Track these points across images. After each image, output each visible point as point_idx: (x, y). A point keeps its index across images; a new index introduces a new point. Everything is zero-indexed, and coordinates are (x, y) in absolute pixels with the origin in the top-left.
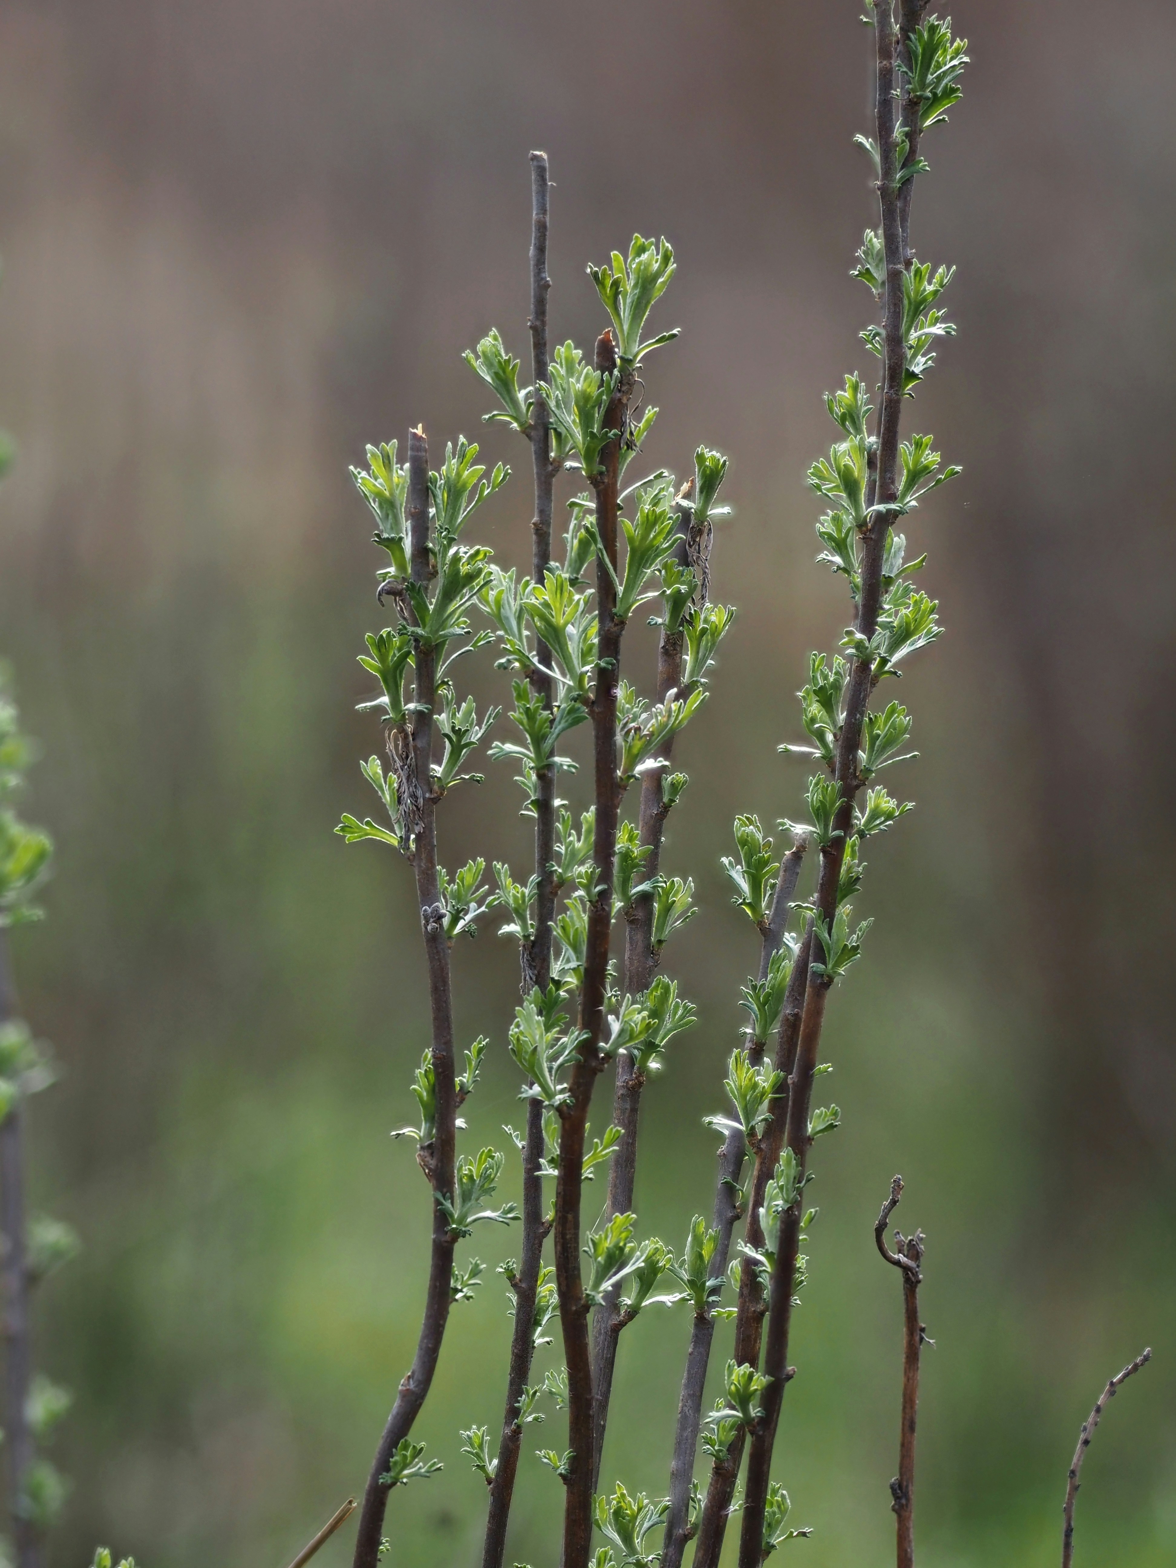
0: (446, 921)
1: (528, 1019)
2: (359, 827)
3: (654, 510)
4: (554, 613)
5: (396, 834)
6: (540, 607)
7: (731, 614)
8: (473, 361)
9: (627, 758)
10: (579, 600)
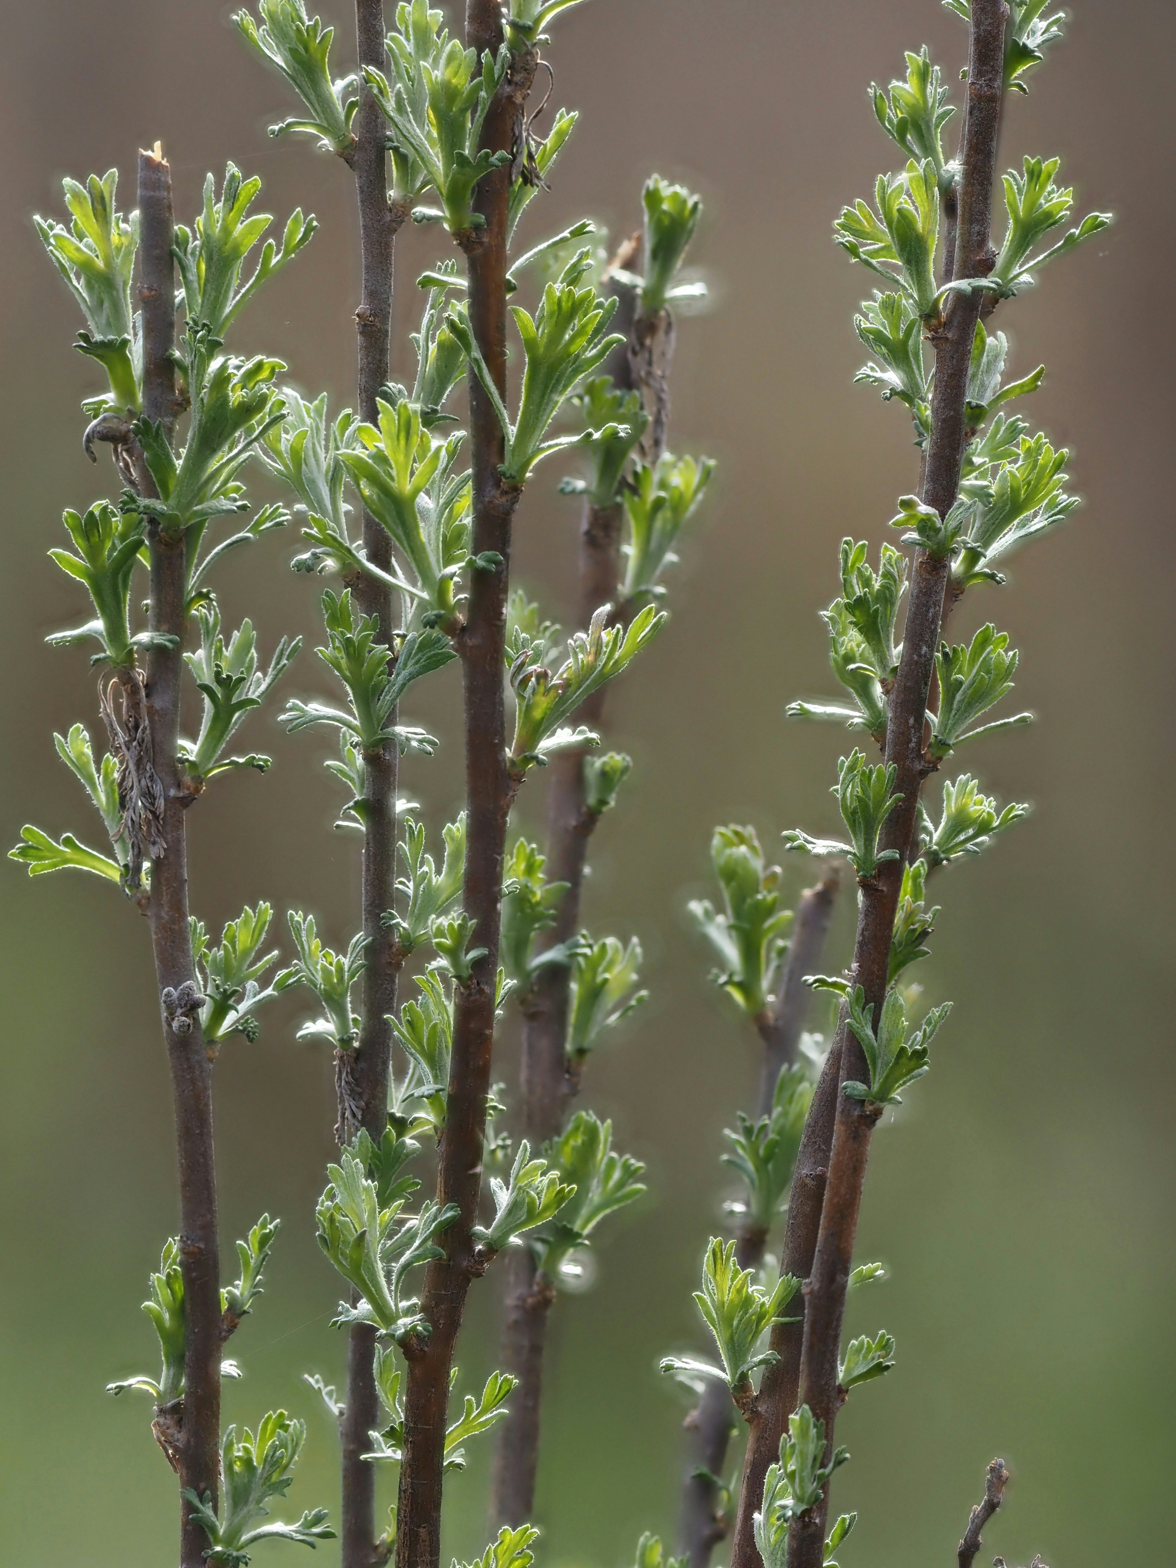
0: (204, 1014)
1: (350, 1186)
2: (52, 849)
3: (570, 291)
4: (394, 473)
5: (116, 860)
6: (370, 461)
7: (707, 473)
8: (252, 29)
9: (524, 724)
10: (439, 449)
